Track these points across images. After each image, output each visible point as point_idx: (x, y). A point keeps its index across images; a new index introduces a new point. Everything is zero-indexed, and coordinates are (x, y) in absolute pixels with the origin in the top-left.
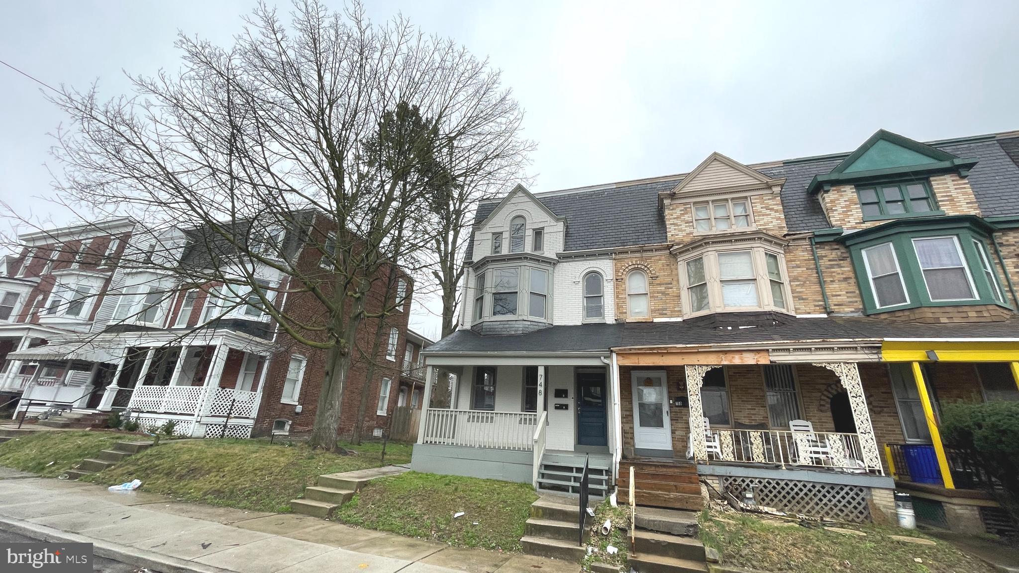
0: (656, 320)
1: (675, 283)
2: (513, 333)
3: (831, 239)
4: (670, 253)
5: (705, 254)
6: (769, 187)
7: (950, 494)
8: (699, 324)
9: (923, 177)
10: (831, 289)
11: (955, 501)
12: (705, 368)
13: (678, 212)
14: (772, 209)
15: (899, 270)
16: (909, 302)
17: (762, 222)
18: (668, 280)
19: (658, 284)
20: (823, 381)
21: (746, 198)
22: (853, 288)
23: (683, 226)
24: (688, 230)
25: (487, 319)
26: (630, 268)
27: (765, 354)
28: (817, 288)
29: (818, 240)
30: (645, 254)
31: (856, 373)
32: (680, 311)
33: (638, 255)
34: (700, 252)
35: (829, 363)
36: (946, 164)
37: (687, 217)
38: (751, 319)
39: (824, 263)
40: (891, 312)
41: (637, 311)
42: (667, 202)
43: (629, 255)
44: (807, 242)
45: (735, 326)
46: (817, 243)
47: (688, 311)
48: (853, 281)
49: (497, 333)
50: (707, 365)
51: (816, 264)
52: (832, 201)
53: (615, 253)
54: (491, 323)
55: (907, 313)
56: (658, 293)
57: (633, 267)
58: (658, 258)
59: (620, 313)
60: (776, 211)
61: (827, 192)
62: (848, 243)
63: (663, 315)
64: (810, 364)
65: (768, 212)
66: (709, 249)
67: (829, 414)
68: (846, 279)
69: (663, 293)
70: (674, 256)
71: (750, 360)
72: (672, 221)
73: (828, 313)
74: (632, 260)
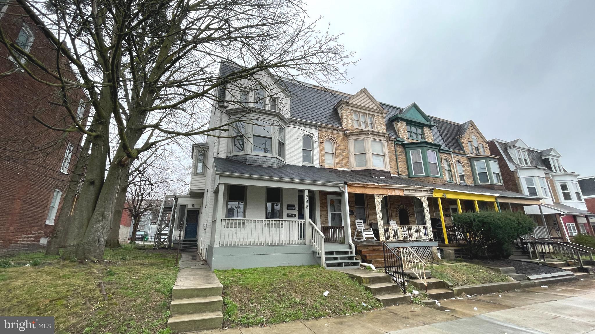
0: (339, 169)
1: (346, 150)
2: (270, 165)
3: (400, 143)
4: (345, 134)
5: (366, 139)
6: (382, 113)
7: (446, 246)
8: (361, 173)
9: (421, 126)
10: (399, 164)
11: (450, 248)
12: (382, 196)
13: (347, 113)
14: (382, 124)
15: (422, 161)
16: (424, 174)
17: (379, 129)
18: (344, 148)
19: (339, 149)
20: (397, 204)
21: (373, 115)
22: (406, 166)
23: (350, 121)
24: (352, 124)
25: (249, 153)
26: (327, 137)
27: (402, 191)
28: (395, 163)
29: (397, 143)
30: (334, 132)
31: (427, 201)
32: (348, 165)
33: (330, 131)
34: (363, 137)
35: (420, 197)
36: (428, 123)
37: (351, 116)
38: (384, 174)
39: (398, 153)
40: (418, 177)
41: (328, 162)
42: (344, 105)
43: (327, 130)
44: (393, 143)
45: (378, 177)
46: (397, 144)
47: (354, 165)
48: (405, 162)
49: (258, 164)
50: (382, 195)
51: (396, 153)
52: (400, 127)
53: (320, 127)
54: (252, 156)
55: (424, 178)
56: (339, 154)
57: (328, 137)
58: (339, 135)
59: (322, 162)
60: (383, 125)
61: (398, 122)
62: (406, 146)
63: (342, 166)
64: (415, 196)
65: (381, 125)
66: (368, 137)
67: (398, 218)
68: (404, 161)
69: (342, 155)
70: (347, 136)
71: (397, 193)
72: (345, 117)
73: (399, 175)
74: (327, 133)
